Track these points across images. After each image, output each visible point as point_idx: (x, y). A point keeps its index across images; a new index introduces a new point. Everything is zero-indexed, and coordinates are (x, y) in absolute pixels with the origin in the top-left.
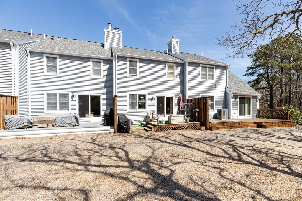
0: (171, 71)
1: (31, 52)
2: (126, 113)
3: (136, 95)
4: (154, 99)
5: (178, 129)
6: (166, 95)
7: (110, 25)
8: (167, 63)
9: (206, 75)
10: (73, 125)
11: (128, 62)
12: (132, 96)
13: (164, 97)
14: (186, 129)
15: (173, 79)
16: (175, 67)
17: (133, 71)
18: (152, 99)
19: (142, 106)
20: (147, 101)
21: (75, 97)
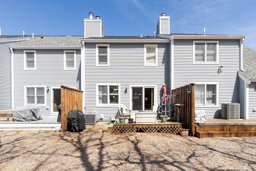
0: (152, 55)
1: (14, 50)
2: (95, 107)
3: (107, 86)
4: (128, 91)
5: (146, 131)
6: (144, 86)
7: (91, 14)
8: (145, 45)
9: (203, 55)
10: (29, 120)
11: (97, 49)
12: (103, 88)
13: (141, 88)
14: (158, 131)
15: (154, 64)
16: (157, 49)
17: (103, 59)
18: (126, 91)
19: (114, 99)
20: (120, 94)
21: (50, 91)
